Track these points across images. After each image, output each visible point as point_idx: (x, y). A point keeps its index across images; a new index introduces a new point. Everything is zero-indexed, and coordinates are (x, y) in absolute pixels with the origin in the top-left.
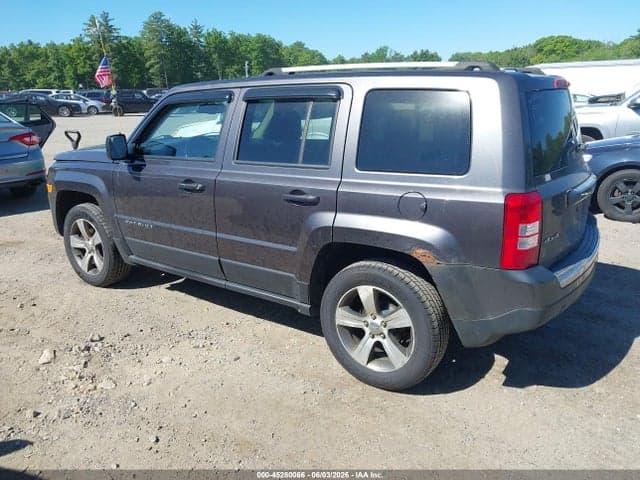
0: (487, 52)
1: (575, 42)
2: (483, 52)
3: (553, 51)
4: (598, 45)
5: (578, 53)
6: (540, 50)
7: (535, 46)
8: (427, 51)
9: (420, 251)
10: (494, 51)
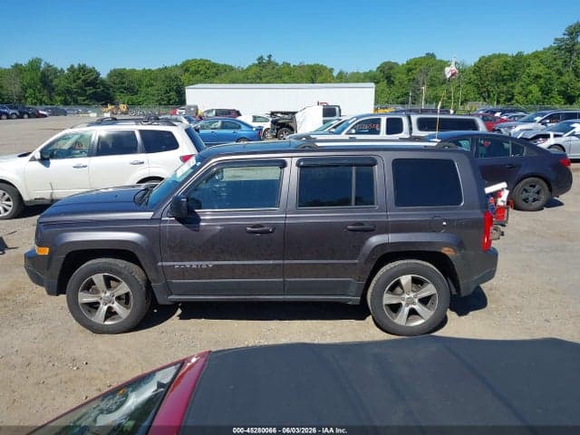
0: (141, 69)
1: (214, 65)
2: (137, 69)
3: (197, 72)
4: (232, 69)
5: (217, 74)
6: (187, 70)
7: (182, 66)
8: (85, 65)
9: (446, 249)
10: (147, 68)
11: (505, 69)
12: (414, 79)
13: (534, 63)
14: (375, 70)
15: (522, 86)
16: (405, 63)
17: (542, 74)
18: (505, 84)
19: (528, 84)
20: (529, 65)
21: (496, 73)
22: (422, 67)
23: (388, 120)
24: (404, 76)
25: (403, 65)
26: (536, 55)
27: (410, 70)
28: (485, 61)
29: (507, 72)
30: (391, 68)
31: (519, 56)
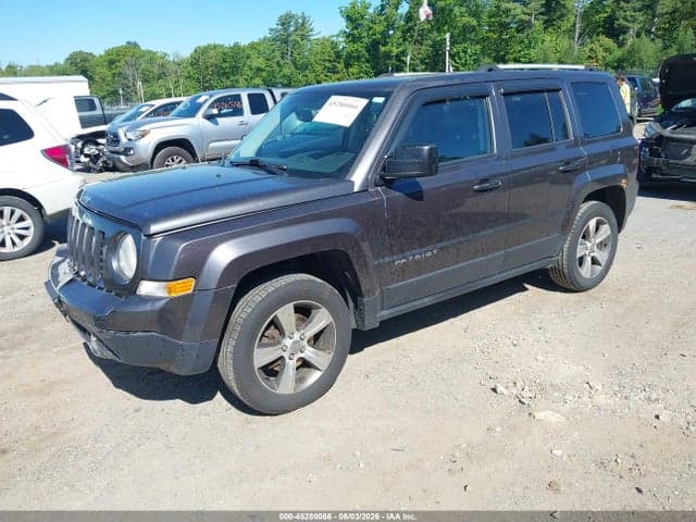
9: (623, 181)
11: (225, 61)
12: (120, 73)
13: (254, 54)
14: (62, 62)
15: (246, 80)
16: (103, 53)
17: (263, 67)
18: (228, 78)
19: (251, 79)
20: (248, 57)
21: (216, 65)
22: (128, 59)
23: (249, 95)
24: (105, 70)
25: (101, 56)
26: (252, 46)
27: (112, 62)
28: (201, 53)
29: (227, 65)
30: (85, 60)
31: (236, 46)
